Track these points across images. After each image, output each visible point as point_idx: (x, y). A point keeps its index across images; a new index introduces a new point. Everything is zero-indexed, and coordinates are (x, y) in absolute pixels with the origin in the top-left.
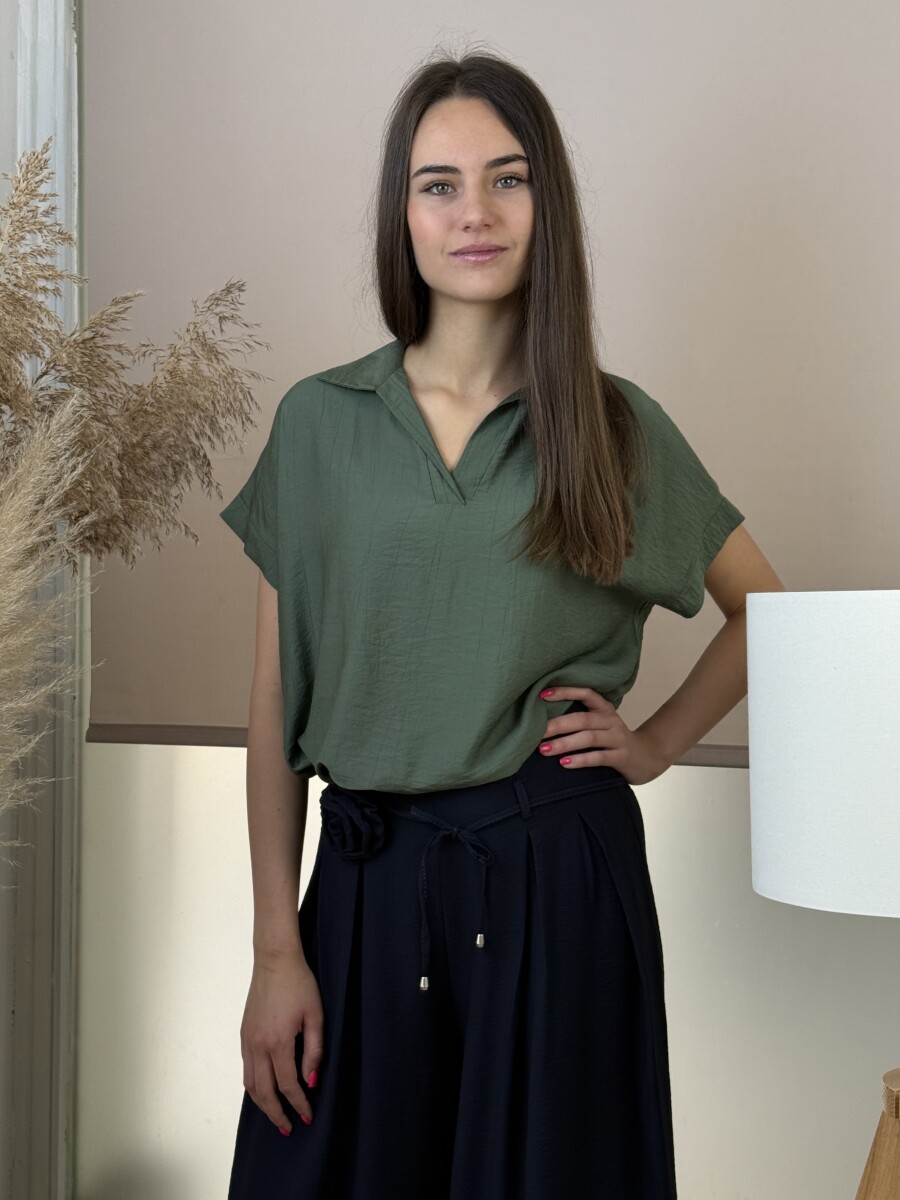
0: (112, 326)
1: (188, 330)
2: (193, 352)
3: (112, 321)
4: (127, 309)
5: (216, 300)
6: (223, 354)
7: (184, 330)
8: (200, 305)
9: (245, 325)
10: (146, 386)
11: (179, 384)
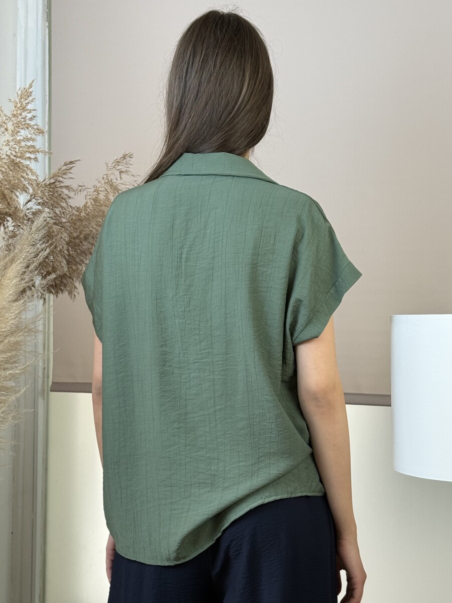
0: (64, 176)
1: (103, 178)
2: (106, 189)
3: (64, 174)
4: (72, 167)
5: (118, 162)
7: (101, 178)
8: (110, 165)
9: (133, 175)
10: (81, 207)
11: (98, 206)
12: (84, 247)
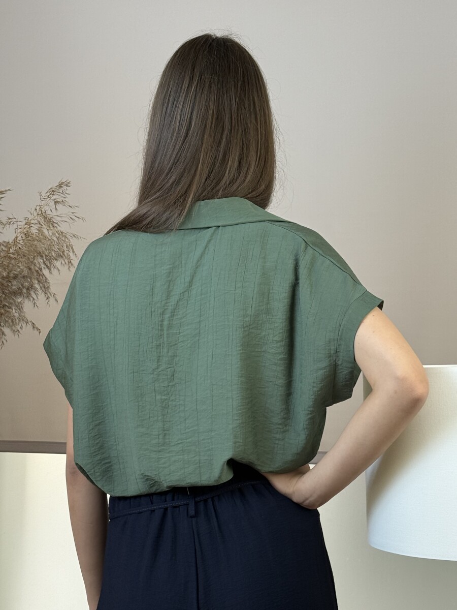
1: (36, 209)
2: (39, 222)
5: (53, 192)
6: (57, 223)
7: (33, 209)
8: (43, 194)
9: (70, 206)
10: (11, 242)
11: (30, 240)
12: (14, 287)
